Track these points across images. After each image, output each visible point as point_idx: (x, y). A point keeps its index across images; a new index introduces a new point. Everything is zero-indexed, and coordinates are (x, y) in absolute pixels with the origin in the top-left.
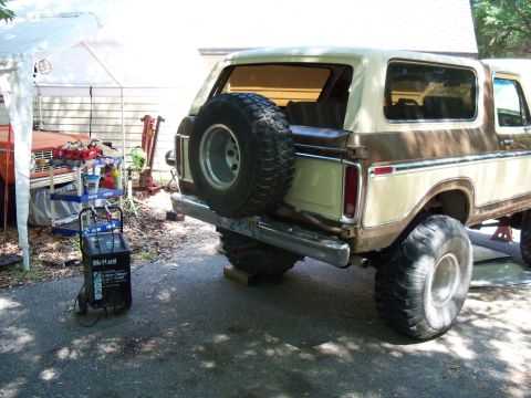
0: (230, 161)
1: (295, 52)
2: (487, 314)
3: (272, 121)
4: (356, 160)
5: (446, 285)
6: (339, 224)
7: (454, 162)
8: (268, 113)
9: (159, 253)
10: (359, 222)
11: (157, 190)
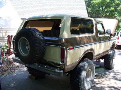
0: (27, 48)
1: (44, 16)
2: (99, 83)
3: (39, 36)
4: (64, 46)
5: (88, 77)
6: (60, 65)
7: (89, 45)
8: (37, 33)
9: (11, 71)
10: (65, 64)
11: (12, 54)
